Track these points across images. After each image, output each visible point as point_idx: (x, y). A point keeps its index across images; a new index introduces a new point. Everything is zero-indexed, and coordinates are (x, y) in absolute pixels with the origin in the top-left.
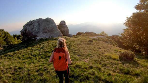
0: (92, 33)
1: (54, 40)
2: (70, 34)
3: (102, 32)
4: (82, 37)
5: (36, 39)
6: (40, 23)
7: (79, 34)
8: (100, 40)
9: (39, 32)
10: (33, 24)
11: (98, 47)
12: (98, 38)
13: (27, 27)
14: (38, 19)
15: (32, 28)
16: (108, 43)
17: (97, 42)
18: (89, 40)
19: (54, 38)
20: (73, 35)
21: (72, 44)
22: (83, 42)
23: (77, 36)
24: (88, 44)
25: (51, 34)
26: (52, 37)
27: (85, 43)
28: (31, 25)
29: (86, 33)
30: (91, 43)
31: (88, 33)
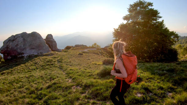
0: (83, 45)
1: (44, 55)
2: (58, 48)
3: (93, 44)
4: (71, 51)
5: (24, 56)
6: (25, 38)
7: (68, 48)
8: (91, 52)
9: (25, 48)
10: (16, 39)
11: (87, 58)
12: (88, 50)
13: (9, 44)
14: (21, 34)
15: (16, 44)
16: (99, 55)
17: (87, 54)
18: (78, 53)
19: (44, 54)
20: (62, 50)
21: (63, 58)
22: (73, 56)
23: (66, 51)
24: (78, 57)
25: (39, 50)
26: (40, 53)
27: (75, 56)
28: (14, 41)
29: (76, 46)
30: (81, 56)
31: (78, 47)
